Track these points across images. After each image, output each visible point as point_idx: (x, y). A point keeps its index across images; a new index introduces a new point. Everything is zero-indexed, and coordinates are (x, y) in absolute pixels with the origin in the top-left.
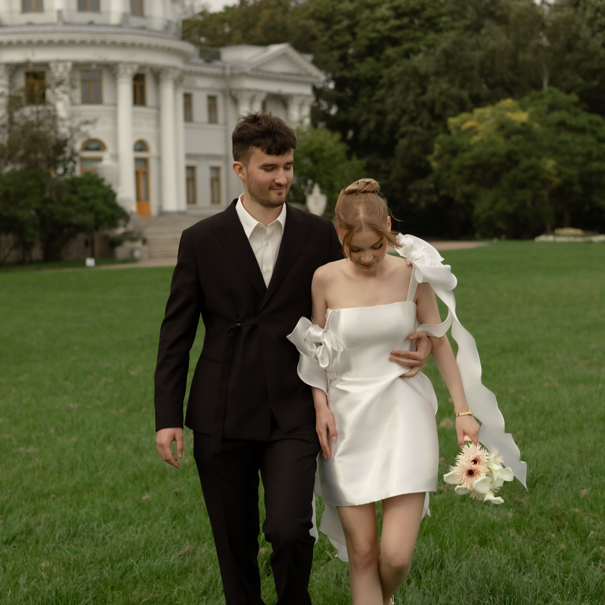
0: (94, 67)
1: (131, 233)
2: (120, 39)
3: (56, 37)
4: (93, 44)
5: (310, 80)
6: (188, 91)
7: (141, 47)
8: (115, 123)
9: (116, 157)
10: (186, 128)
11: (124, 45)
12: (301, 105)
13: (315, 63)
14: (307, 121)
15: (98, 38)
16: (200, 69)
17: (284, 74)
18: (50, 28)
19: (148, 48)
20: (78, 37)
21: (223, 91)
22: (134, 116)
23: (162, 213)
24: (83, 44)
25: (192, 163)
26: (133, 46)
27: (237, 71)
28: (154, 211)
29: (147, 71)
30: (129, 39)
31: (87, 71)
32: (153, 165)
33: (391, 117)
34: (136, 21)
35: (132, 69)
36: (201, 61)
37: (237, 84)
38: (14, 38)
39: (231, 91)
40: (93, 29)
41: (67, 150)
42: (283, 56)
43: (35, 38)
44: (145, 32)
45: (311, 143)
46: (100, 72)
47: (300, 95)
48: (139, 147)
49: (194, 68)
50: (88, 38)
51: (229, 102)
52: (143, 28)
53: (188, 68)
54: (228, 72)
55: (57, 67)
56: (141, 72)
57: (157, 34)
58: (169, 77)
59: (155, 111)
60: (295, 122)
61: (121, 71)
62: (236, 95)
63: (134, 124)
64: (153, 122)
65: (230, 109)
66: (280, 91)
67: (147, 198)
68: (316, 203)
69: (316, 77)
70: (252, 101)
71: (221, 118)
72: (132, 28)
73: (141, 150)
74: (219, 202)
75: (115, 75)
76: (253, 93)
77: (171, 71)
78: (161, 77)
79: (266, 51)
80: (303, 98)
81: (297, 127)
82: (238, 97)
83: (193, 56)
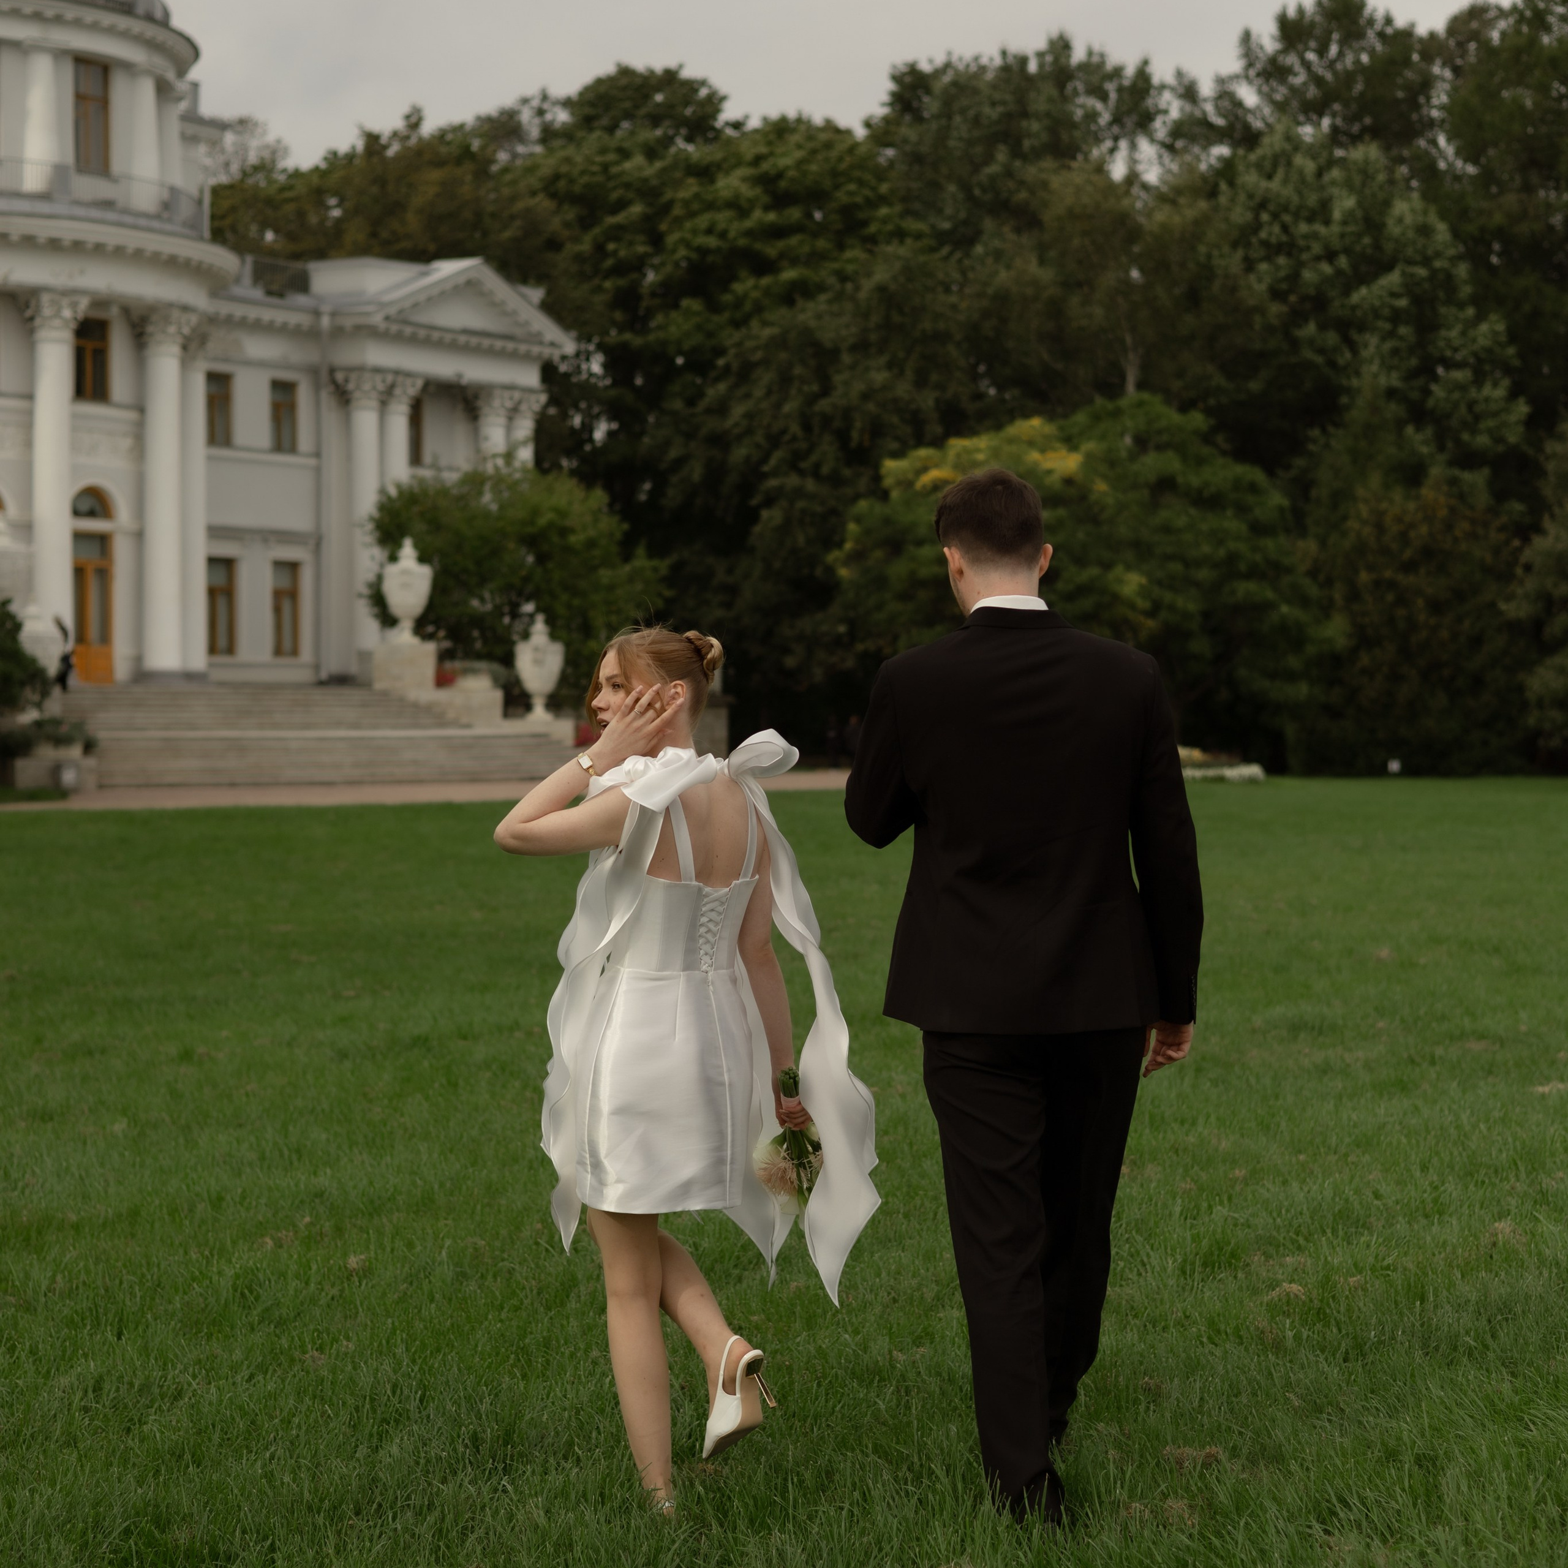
1: (54, 722)
2: (44, 229)
5: (536, 350)
6: (221, 367)
7: (99, 250)
8: (28, 443)
9: (25, 529)
10: (210, 459)
11: (54, 246)
12: (513, 413)
13: (549, 307)
14: (526, 454)
16: (253, 313)
17: (468, 332)
19: (119, 255)
21: (313, 371)
22: (76, 425)
23: (142, 676)
25: (225, 549)
26: (77, 247)
27: (348, 323)
28: (122, 669)
29: (113, 313)
30: (67, 231)
32: (122, 552)
33: (739, 453)
34: (88, 187)
35: (74, 305)
36: (258, 293)
37: (348, 355)
39: (332, 371)
42: (469, 287)
44: (111, 216)
45: (535, 513)
47: (511, 387)
48: (85, 506)
49: (238, 311)
51: (326, 397)
52: (108, 204)
53: (224, 308)
54: (325, 322)
56: (98, 314)
57: (143, 222)
58: (172, 329)
59: (132, 415)
60: (495, 456)
61: (47, 311)
62: (347, 381)
63: (75, 447)
64: (127, 443)
65: (331, 417)
66: (460, 376)
67: (105, 637)
68: (538, 662)
69: (552, 344)
70: (385, 399)
71: (305, 439)
72: (78, 203)
73: (91, 514)
74: (295, 652)
75: (32, 319)
76: (390, 378)
77: (176, 314)
78: (150, 329)
79: (425, 274)
80: (517, 395)
81: (497, 468)
82: (351, 386)
83: (238, 280)
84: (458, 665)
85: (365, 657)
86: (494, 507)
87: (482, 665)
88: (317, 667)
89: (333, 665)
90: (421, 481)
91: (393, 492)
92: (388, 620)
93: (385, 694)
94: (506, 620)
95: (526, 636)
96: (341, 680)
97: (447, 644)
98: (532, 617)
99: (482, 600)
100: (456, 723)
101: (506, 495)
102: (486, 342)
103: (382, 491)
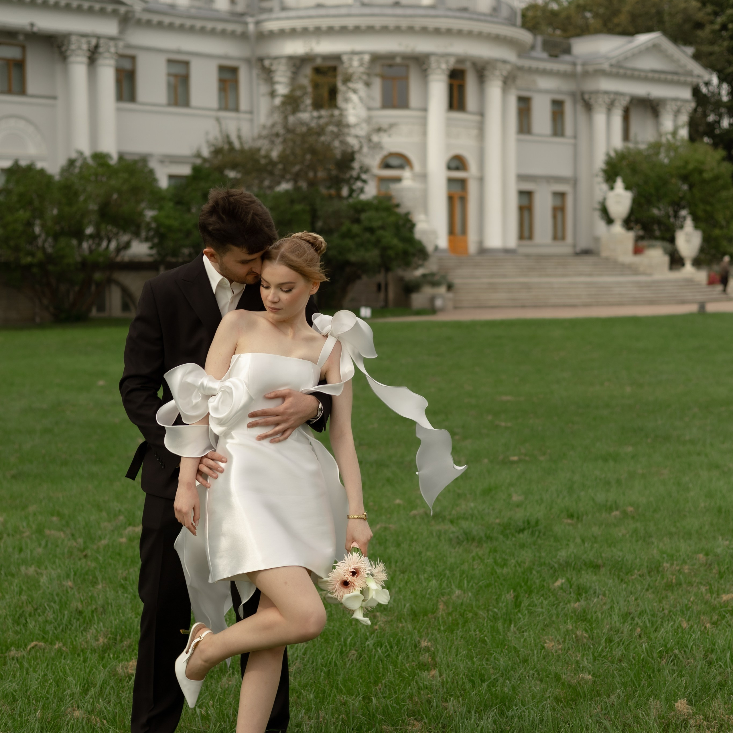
0: (398, 60)
1: (433, 274)
2: (432, 23)
3: (351, 22)
4: (398, 30)
5: (689, 79)
6: (526, 94)
7: (460, 33)
8: (424, 133)
9: (424, 177)
10: (519, 141)
11: (437, 32)
12: (677, 113)
13: (697, 57)
14: (684, 133)
15: (404, 23)
16: (542, 65)
17: (654, 71)
18: (343, 11)
19: (470, 35)
20: (378, 22)
21: (573, 95)
22: (449, 124)
23: (483, 251)
24: (385, 30)
25: (527, 186)
26: (449, 32)
27: (590, 68)
28: (472, 248)
29: (468, 66)
30: (443, 23)
31: (390, 66)
32: (472, 187)
35: (447, 62)
36: (545, 55)
37: (590, 85)
38: (298, 24)
39: (582, 94)
40: (399, 11)
41: (356, 165)
42: (655, 47)
43: (324, 23)
44: (466, 15)
45: (687, 163)
46: (407, 66)
47: (676, 100)
48: (454, 164)
49: (534, 64)
50: (391, 22)
51: (580, 108)
52: (465, 9)
53: (526, 63)
54: (579, 69)
55: (351, 60)
56: (460, 67)
57: (482, 18)
58: (497, 73)
59: (477, 118)
60: (666, 134)
61: (434, 65)
62: (590, 99)
63: (448, 135)
64: (474, 132)
65: (582, 117)
66: (649, 94)
67: (464, 231)
68: (688, 241)
69: (699, 76)
70: (610, 107)
71: (569, 129)
72: (450, 9)
73: (457, 169)
74: (563, 238)
75: (425, 70)
76: (612, 96)
77: (500, 65)
78: (487, 73)
79: (630, 42)
80: (679, 103)
81: (668, 140)
82: (592, 101)
83: (533, 47)
84: (644, 243)
85: (597, 240)
86: (666, 161)
87: (658, 243)
88: (574, 246)
89: (583, 244)
90: (628, 149)
91: (613, 154)
92: (610, 221)
93: (607, 259)
94: (672, 220)
95: (682, 227)
96: (587, 252)
97: (641, 233)
98: (684, 218)
99: (659, 209)
100: (644, 274)
101: (672, 154)
102: (663, 76)
103: (608, 154)
